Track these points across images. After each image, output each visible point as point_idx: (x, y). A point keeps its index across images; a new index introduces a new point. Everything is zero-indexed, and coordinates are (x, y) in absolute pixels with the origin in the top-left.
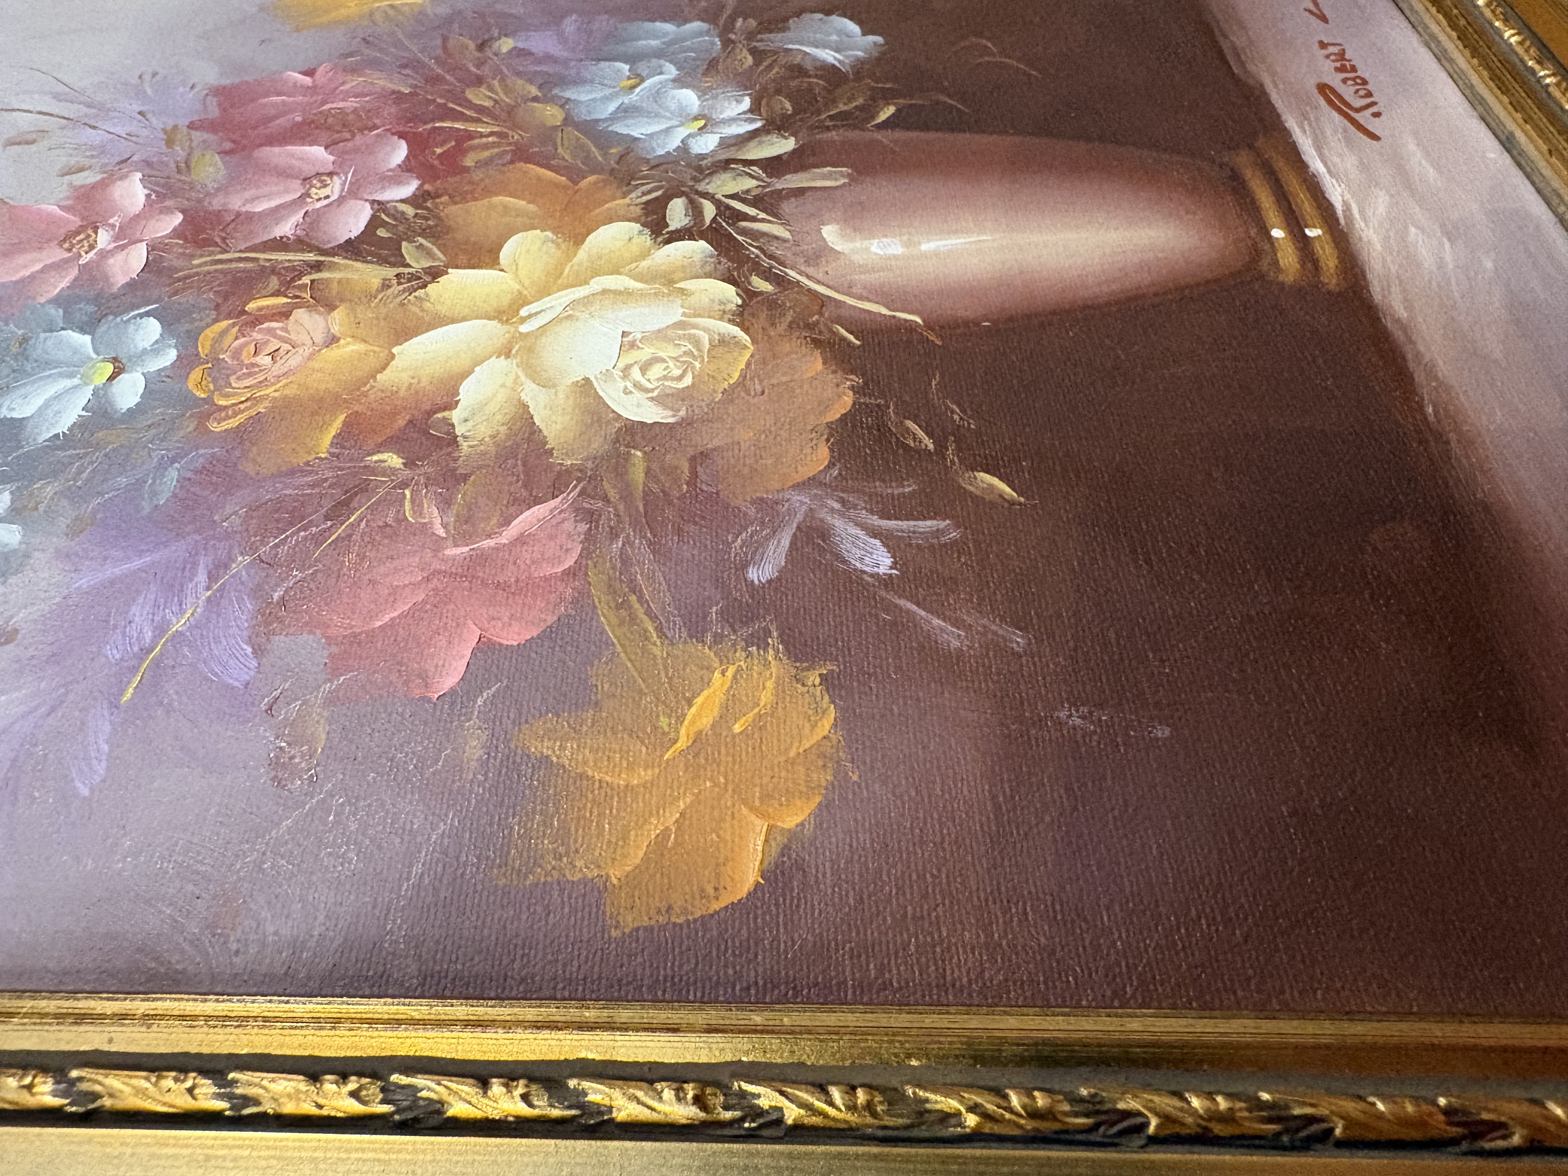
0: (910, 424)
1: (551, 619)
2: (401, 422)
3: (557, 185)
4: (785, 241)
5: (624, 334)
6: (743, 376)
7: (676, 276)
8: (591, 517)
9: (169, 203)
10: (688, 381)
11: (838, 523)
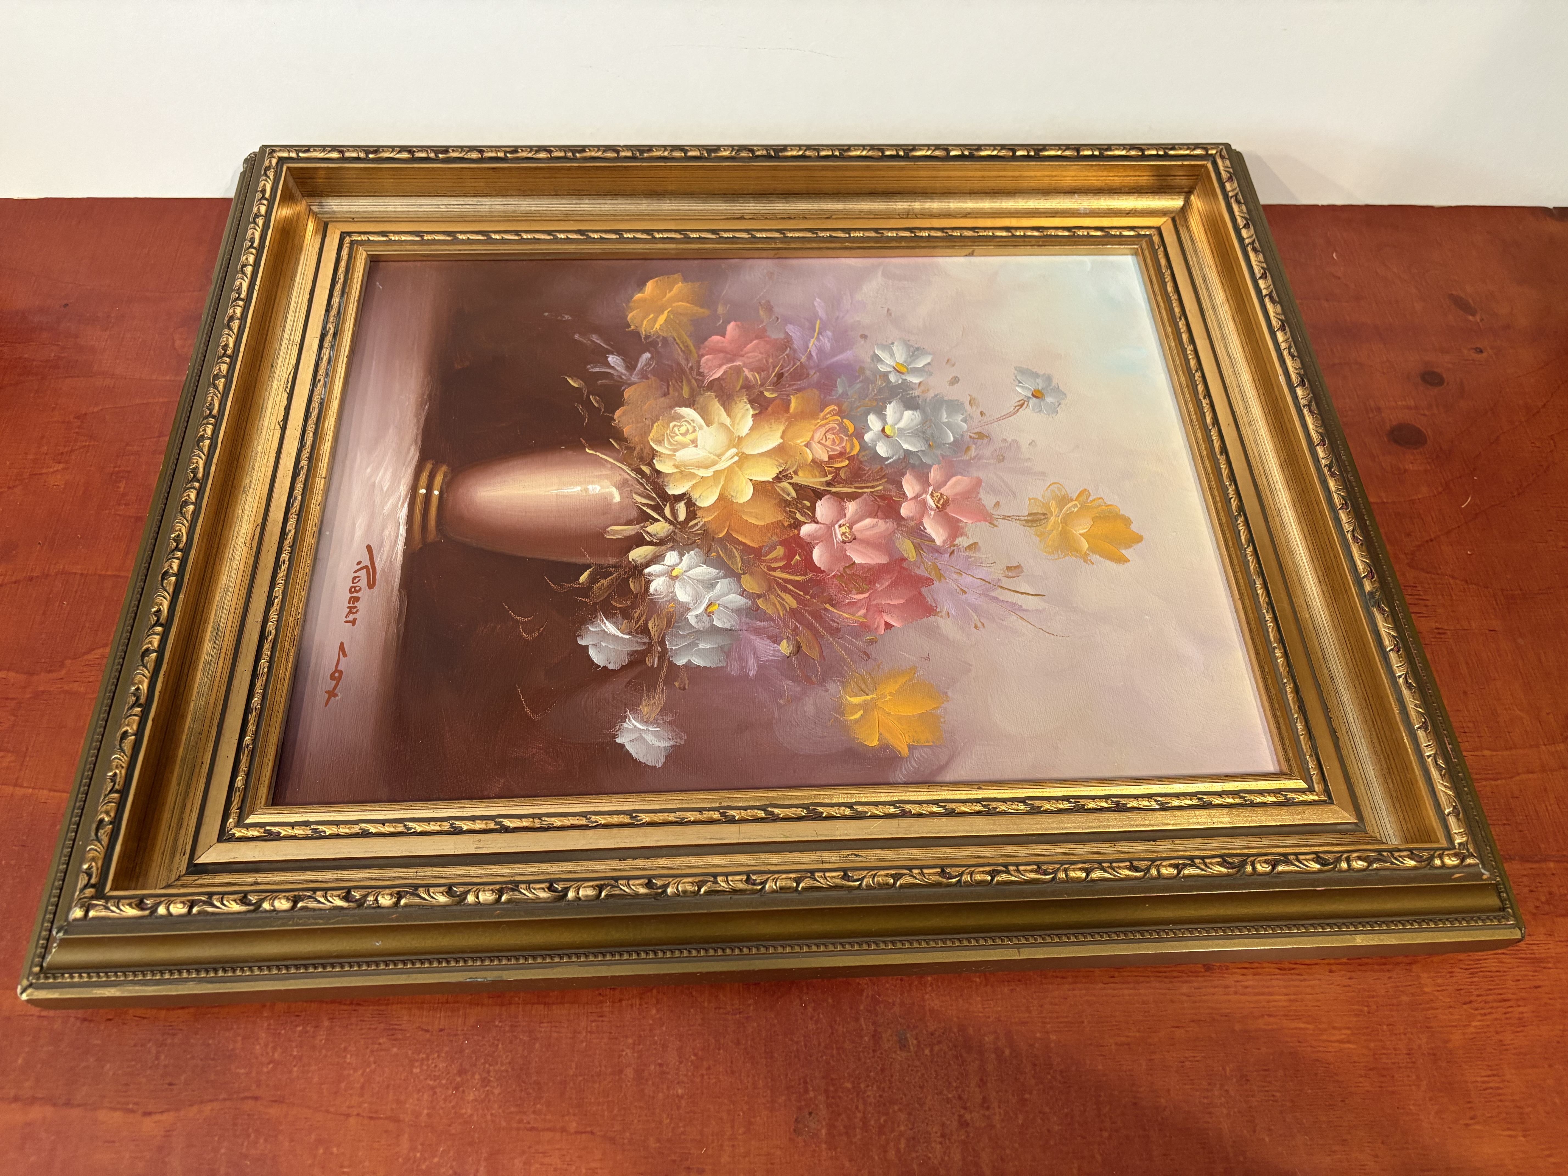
0: (596, 405)
1: (706, 343)
2: (770, 409)
3: (737, 532)
4: (636, 493)
5: (696, 446)
6: (653, 426)
7: (679, 475)
8: (700, 374)
9: (912, 524)
10: (672, 425)
11: (624, 371)
